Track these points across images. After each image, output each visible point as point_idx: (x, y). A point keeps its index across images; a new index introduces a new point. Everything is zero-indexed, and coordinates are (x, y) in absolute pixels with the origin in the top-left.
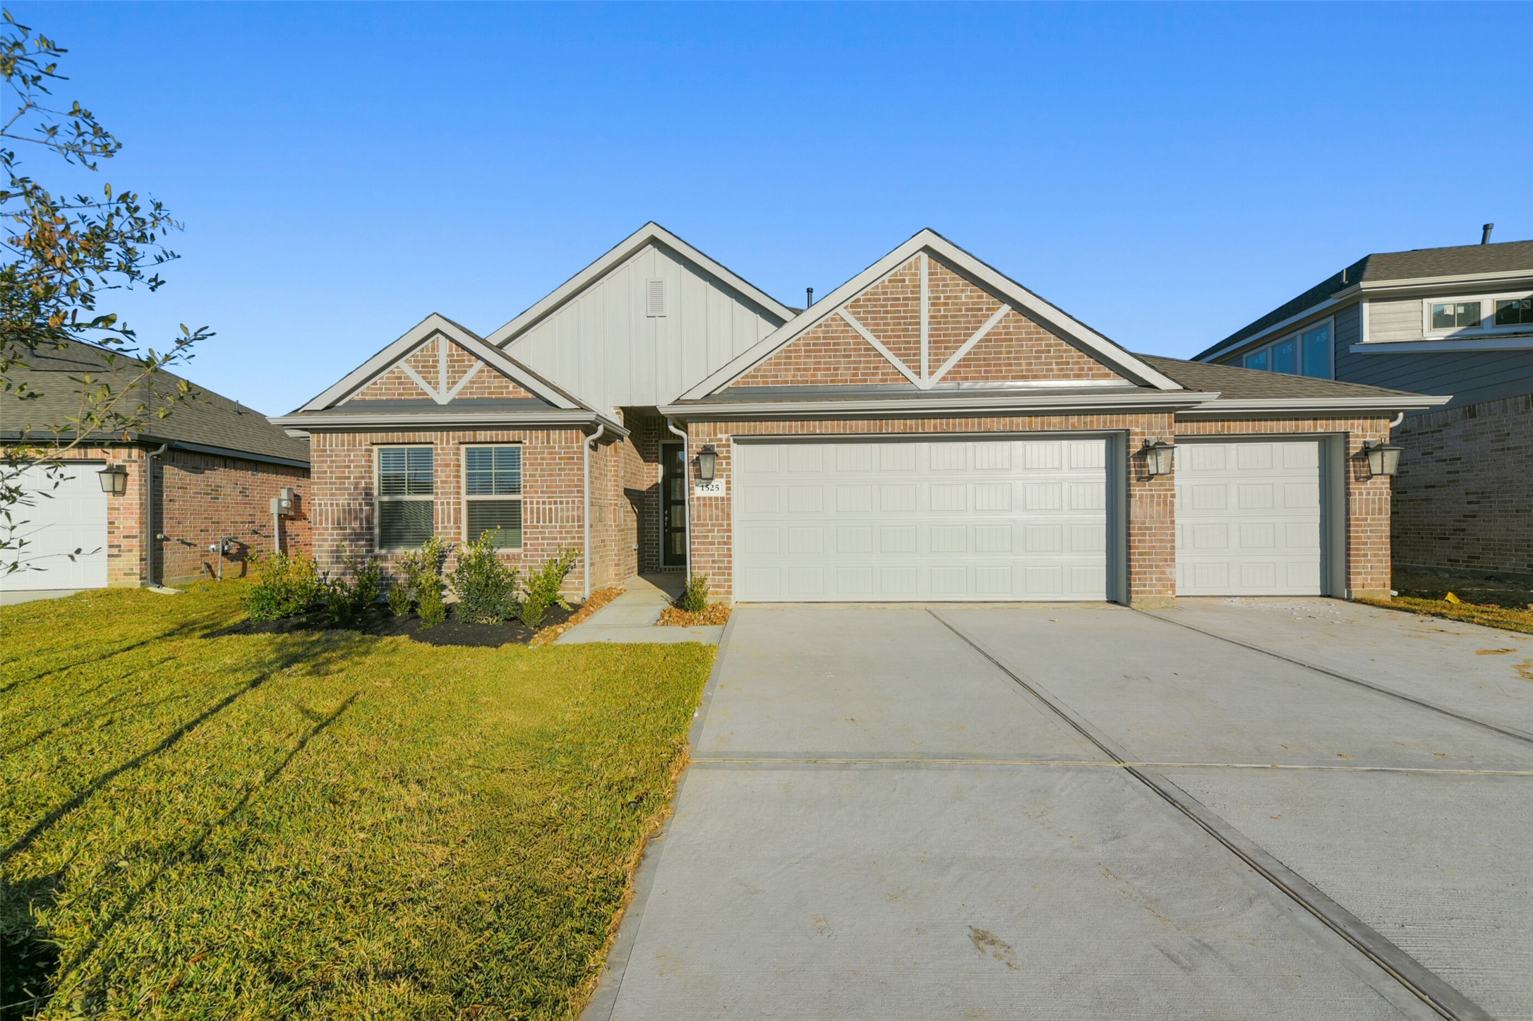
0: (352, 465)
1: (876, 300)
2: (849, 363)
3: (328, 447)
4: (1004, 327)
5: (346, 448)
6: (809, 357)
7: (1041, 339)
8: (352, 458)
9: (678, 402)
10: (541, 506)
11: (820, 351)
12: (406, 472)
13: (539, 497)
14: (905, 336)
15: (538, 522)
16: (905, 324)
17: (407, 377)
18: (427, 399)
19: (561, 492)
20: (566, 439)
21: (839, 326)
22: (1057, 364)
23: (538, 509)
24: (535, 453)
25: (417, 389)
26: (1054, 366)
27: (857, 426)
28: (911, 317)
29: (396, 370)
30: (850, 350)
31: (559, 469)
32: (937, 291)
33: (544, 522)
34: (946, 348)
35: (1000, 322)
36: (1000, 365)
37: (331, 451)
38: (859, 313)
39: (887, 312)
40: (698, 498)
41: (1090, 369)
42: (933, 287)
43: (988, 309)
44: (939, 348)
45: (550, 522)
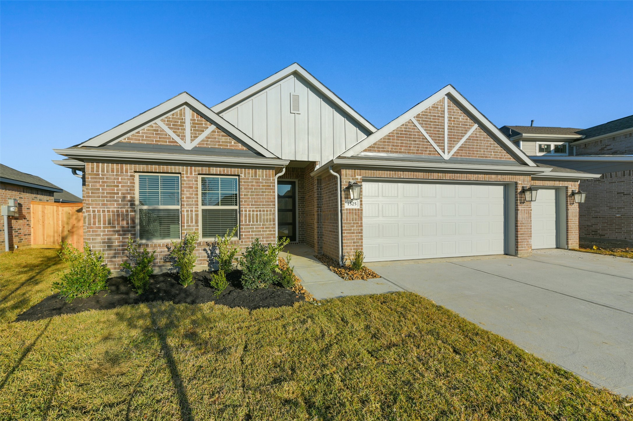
0: (120, 185)
1: (426, 115)
2: (415, 144)
3: (100, 172)
4: (476, 134)
5: (115, 173)
6: (398, 140)
7: (488, 141)
8: (120, 180)
9: (339, 157)
10: (251, 213)
11: (403, 137)
12: (160, 191)
13: (250, 208)
14: (438, 134)
15: (250, 222)
16: (438, 128)
17: (163, 130)
18: (177, 145)
19: (263, 205)
20: (266, 175)
21: (411, 126)
22: (494, 152)
23: (249, 214)
24: (248, 182)
25: (169, 138)
26: (493, 153)
27: (419, 175)
28: (441, 125)
29: (154, 125)
30: (416, 138)
31: (262, 192)
32: (451, 115)
33: (253, 222)
34: (454, 141)
35: (474, 132)
36: (474, 151)
37: (102, 175)
38: (419, 121)
39: (431, 122)
40: (347, 209)
41: (505, 155)
42: (449, 113)
43: (470, 125)
44: (451, 141)
45: (257, 222)
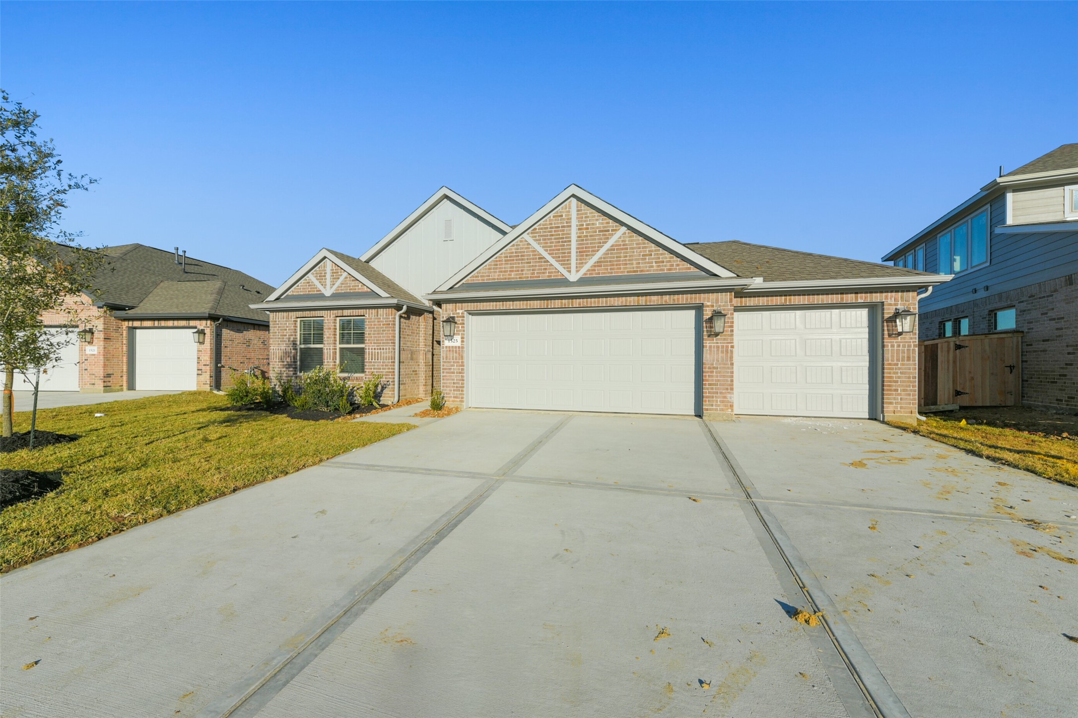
0: (287, 329)
1: (546, 228)
2: (530, 267)
3: (277, 320)
4: (623, 241)
5: (285, 320)
6: (507, 264)
7: (645, 247)
8: (287, 325)
9: (434, 292)
10: (373, 351)
11: (513, 260)
12: (312, 332)
13: (373, 346)
14: (562, 249)
15: (372, 359)
16: (562, 242)
17: (312, 282)
18: (321, 294)
19: (383, 343)
20: (386, 313)
21: (524, 245)
22: (656, 262)
23: (372, 352)
24: (371, 322)
25: (316, 288)
26: (654, 264)
27: (534, 304)
28: (566, 238)
29: (307, 278)
30: (530, 259)
31: (383, 331)
32: (581, 221)
33: (375, 360)
34: (586, 255)
35: (620, 238)
36: (620, 265)
37: (278, 321)
38: (536, 237)
39: (552, 235)
40: (446, 347)
41: (678, 265)
42: (579, 218)
43: (612, 230)
44: (582, 256)
45: (378, 360)
